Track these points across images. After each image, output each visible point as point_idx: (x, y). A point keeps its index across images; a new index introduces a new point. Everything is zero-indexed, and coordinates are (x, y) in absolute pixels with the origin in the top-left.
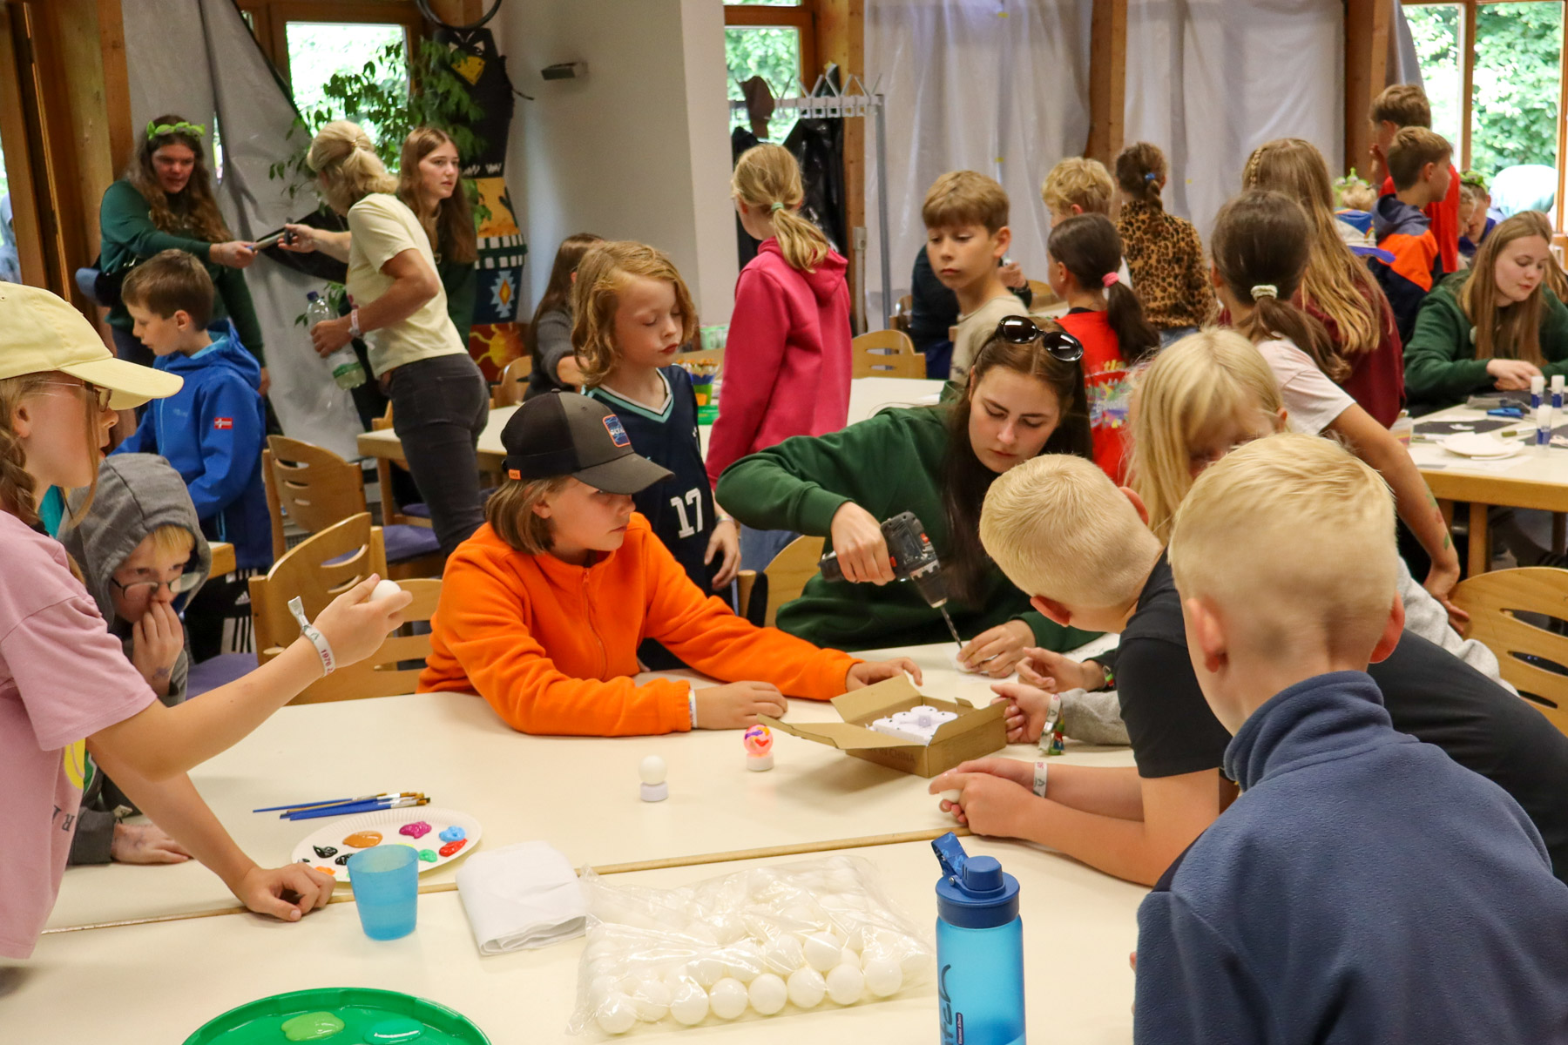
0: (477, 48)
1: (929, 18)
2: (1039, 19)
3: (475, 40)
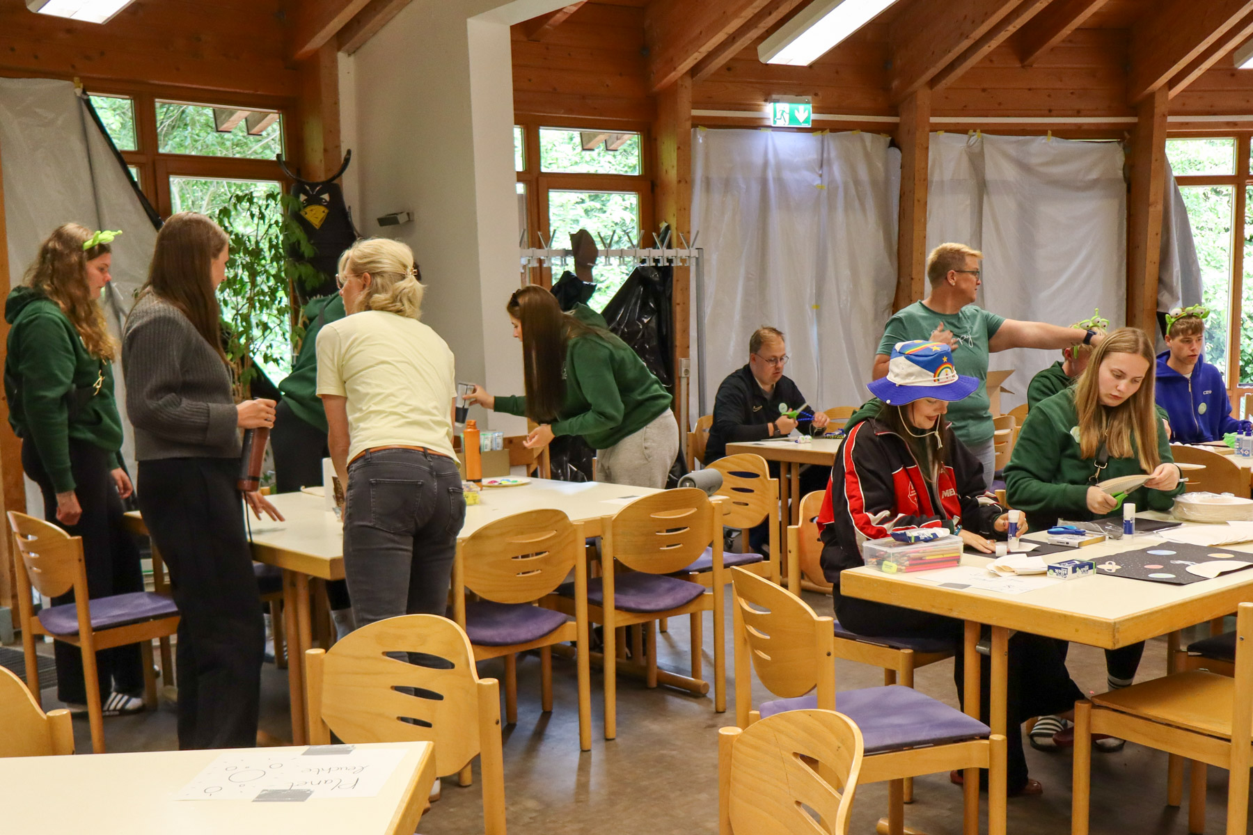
0: (323, 199)
1: (755, 189)
2: (853, 191)
3: (322, 192)
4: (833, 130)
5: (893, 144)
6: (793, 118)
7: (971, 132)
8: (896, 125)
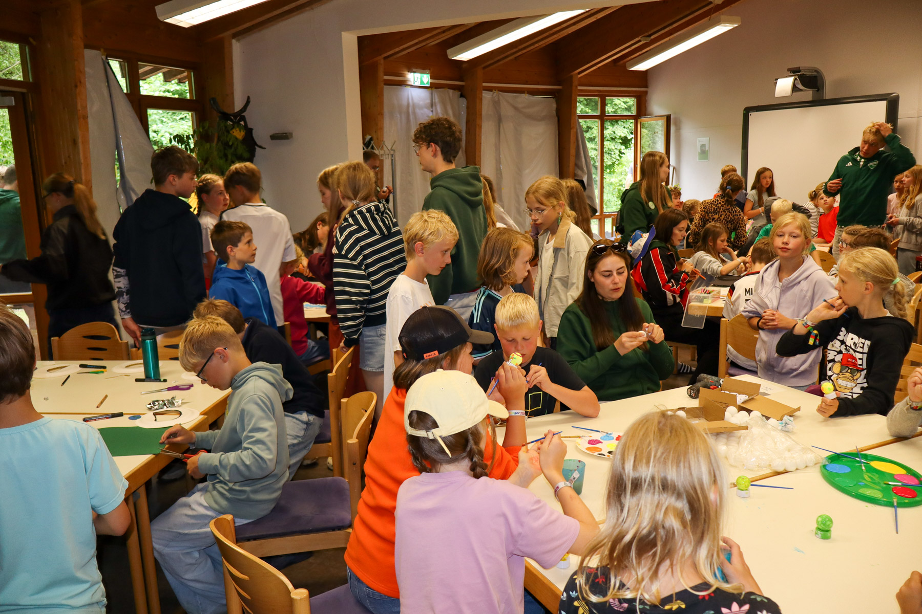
0: (241, 124)
4: (436, 88)
5: (462, 96)
6: (422, 82)
7: (494, 91)
8: (463, 86)
